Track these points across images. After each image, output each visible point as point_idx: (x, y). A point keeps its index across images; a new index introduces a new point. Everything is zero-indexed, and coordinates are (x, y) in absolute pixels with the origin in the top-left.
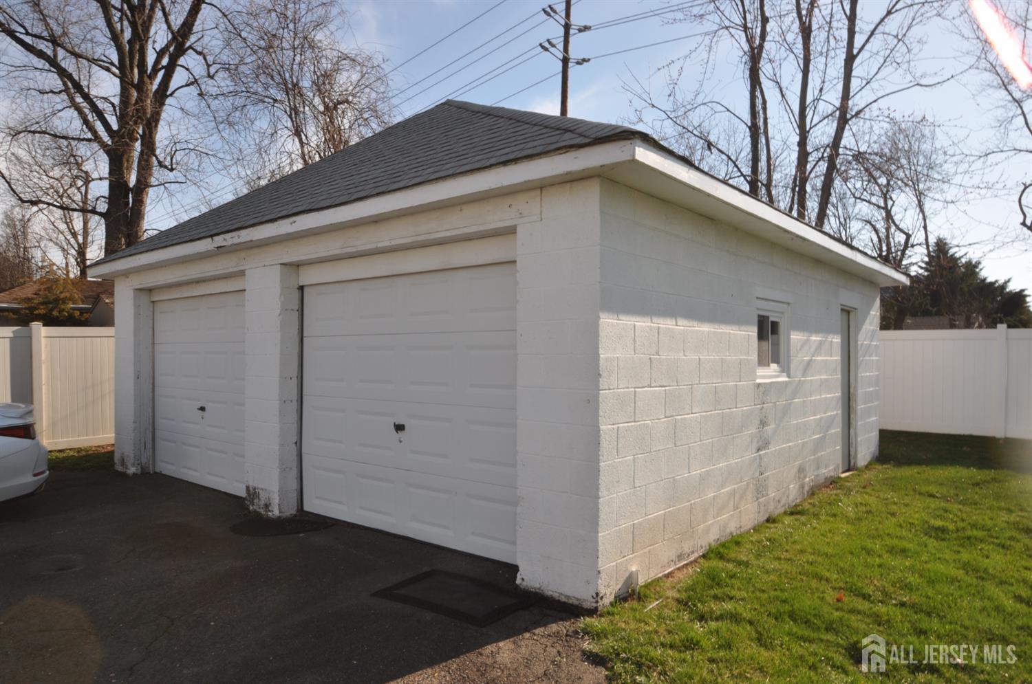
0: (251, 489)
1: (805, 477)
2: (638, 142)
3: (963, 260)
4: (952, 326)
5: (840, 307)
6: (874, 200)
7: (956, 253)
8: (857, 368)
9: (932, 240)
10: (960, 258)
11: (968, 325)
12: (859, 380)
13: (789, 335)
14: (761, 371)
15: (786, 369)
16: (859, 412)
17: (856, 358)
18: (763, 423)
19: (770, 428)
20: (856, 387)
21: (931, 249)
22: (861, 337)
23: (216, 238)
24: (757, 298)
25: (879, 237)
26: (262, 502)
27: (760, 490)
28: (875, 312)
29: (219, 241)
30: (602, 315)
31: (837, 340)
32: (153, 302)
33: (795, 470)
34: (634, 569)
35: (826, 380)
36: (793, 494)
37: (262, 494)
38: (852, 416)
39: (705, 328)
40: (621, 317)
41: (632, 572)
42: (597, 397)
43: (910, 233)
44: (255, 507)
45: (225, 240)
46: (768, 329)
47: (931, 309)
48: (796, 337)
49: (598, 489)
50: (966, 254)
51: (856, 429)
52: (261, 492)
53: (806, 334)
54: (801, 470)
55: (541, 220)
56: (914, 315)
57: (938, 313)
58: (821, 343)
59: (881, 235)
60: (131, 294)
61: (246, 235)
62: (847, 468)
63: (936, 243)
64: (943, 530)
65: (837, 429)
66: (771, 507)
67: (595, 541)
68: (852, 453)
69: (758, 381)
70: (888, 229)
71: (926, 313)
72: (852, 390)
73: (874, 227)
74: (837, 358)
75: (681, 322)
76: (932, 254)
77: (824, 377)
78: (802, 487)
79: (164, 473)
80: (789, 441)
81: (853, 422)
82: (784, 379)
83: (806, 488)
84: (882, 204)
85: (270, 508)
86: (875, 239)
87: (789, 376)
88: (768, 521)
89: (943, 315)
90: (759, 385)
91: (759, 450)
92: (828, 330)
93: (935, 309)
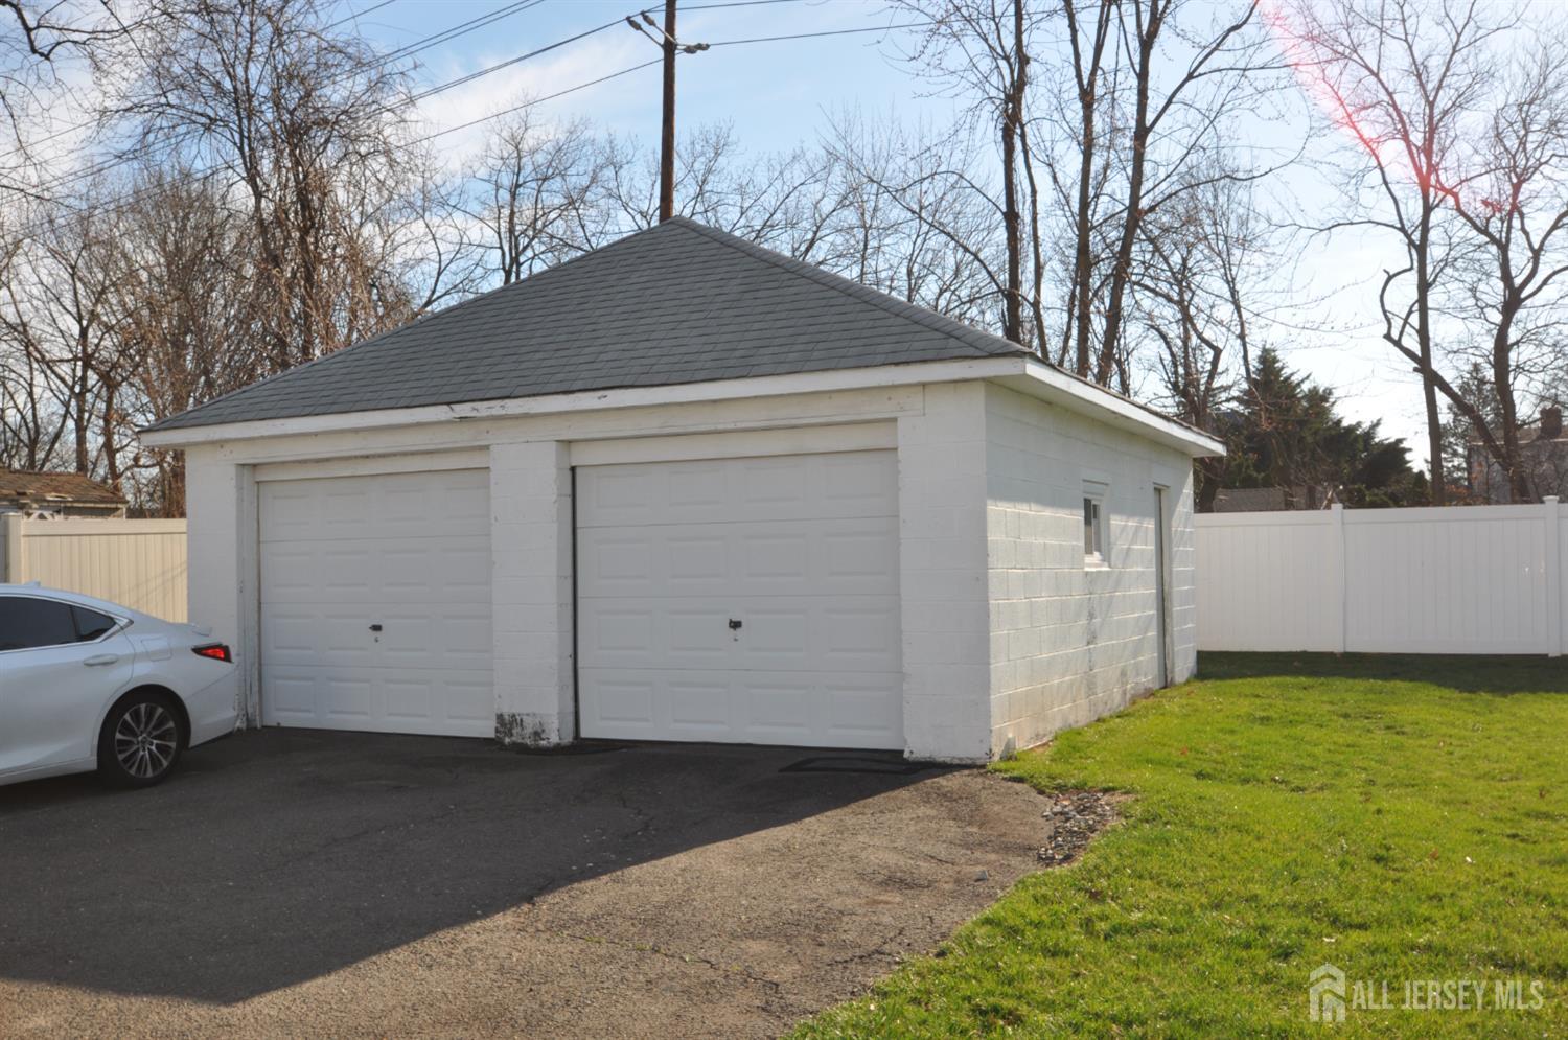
0: (507, 717)
1: (1127, 683)
2: (1027, 359)
3: (1306, 387)
4: (1289, 506)
5: (1153, 486)
6: (1164, 287)
7: (1292, 375)
8: (1171, 561)
9: (1254, 354)
10: (1299, 384)
11: (1312, 504)
12: (1174, 576)
13: (1109, 520)
14: (1088, 559)
15: (1106, 559)
16: (1175, 615)
17: (1170, 548)
18: (1091, 616)
19: (1097, 620)
20: (1170, 587)
21: (1252, 369)
22: (1175, 522)
23: (456, 407)
24: (1085, 481)
25: (1172, 354)
26: (529, 730)
27: (1091, 688)
28: (1188, 490)
29: (464, 410)
30: (989, 502)
31: (1150, 525)
32: (258, 483)
33: (1118, 672)
34: (1010, 735)
35: (1143, 572)
36: (1117, 701)
37: (528, 721)
38: (1167, 620)
39: (1048, 513)
40: (1000, 504)
41: (1009, 740)
42: (985, 575)
43: (1221, 347)
44: (514, 739)
45: (474, 409)
46: (1091, 512)
47: (1255, 474)
48: (1116, 521)
49: (989, 657)
50: (1307, 378)
51: (1171, 637)
52: (524, 718)
53: (1124, 518)
54: (1123, 674)
55: (924, 415)
56: (1229, 486)
57: (1267, 483)
58: (1137, 529)
59: (1175, 349)
60: (232, 471)
61: (514, 407)
62: (1163, 684)
63: (1260, 357)
64: (1268, 719)
65: (1153, 633)
66: (1100, 708)
67: (987, 703)
68: (1168, 666)
69: (1087, 569)
70: (1186, 340)
71: (1249, 483)
72: (1166, 588)
73: (1163, 336)
74: (1151, 547)
75: (1034, 507)
76: (1254, 376)
77: (1140, 569)
78: (1124, 693)
79: (284, 724)
80: (1112, 639)
81: (1168, 627)
82: (1105, 568)
83: (1128, 696)
84: (1176, 297)
85: (543, 736)
86: (1167, 357)
87: (1110, 566)
88: (1098, 720)
89: (1273, 486)
90: (1087, 573)
91: (1089, 643)
92: (1143, 515)
93: (1263, 474)
